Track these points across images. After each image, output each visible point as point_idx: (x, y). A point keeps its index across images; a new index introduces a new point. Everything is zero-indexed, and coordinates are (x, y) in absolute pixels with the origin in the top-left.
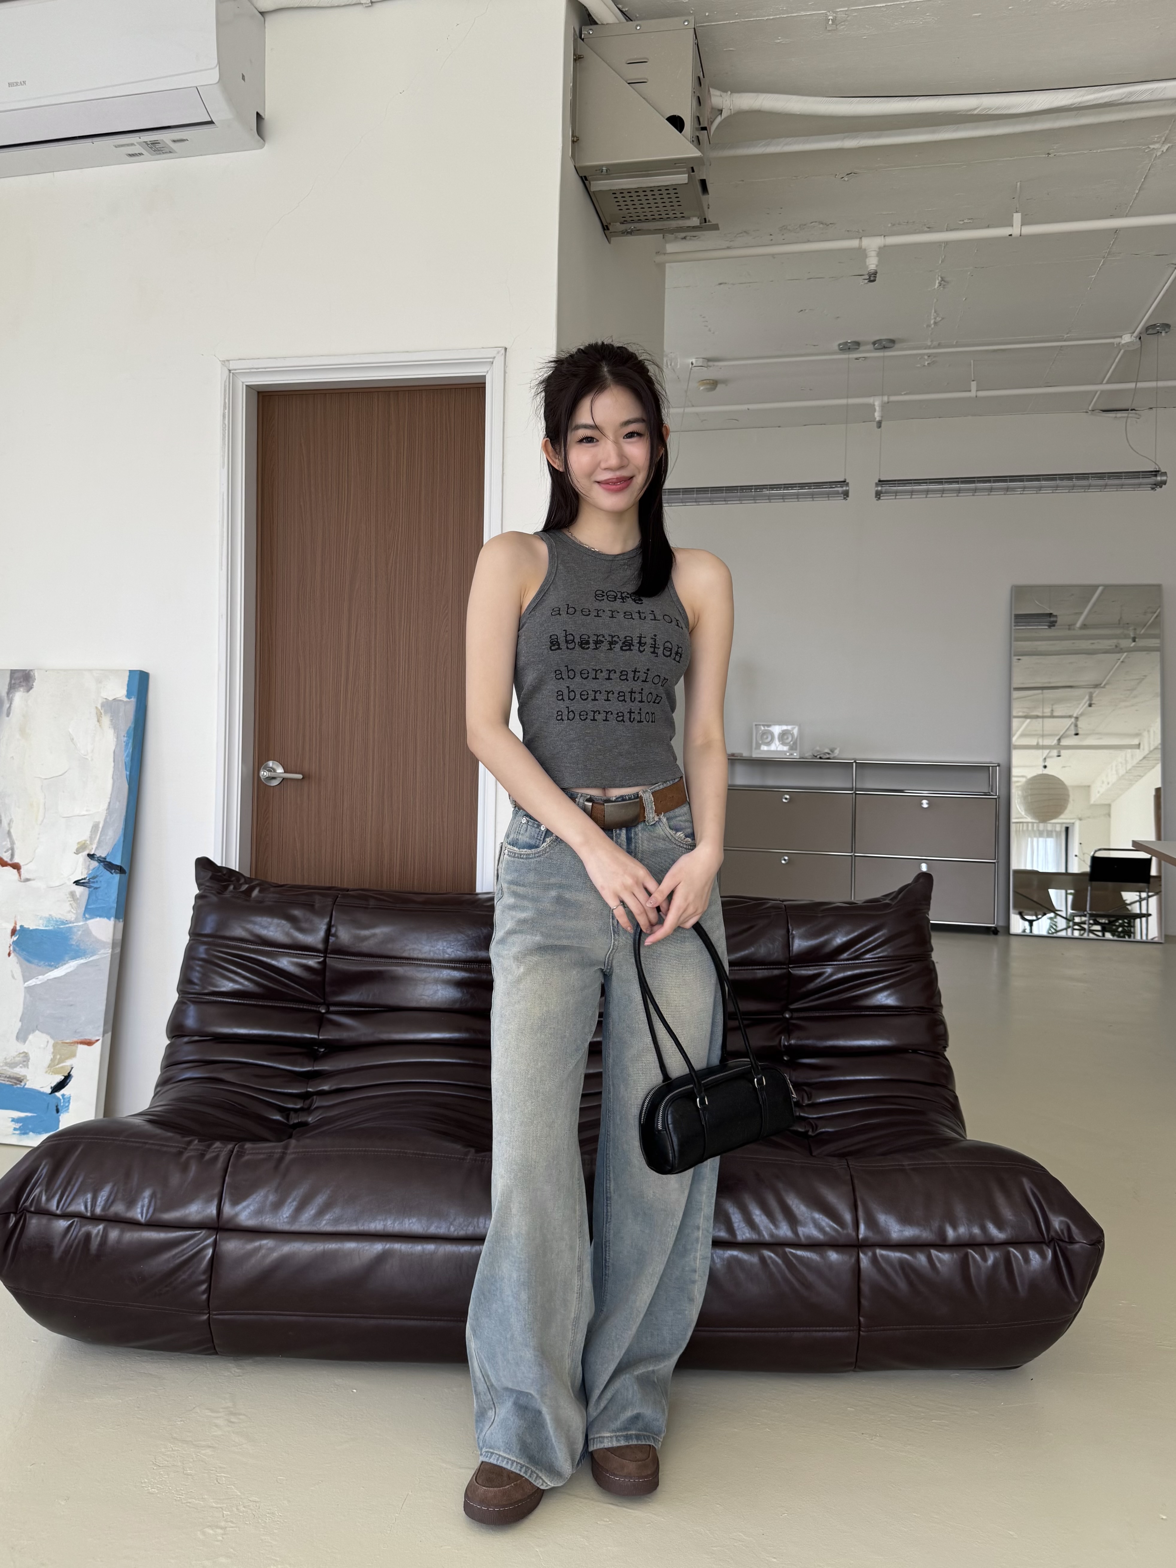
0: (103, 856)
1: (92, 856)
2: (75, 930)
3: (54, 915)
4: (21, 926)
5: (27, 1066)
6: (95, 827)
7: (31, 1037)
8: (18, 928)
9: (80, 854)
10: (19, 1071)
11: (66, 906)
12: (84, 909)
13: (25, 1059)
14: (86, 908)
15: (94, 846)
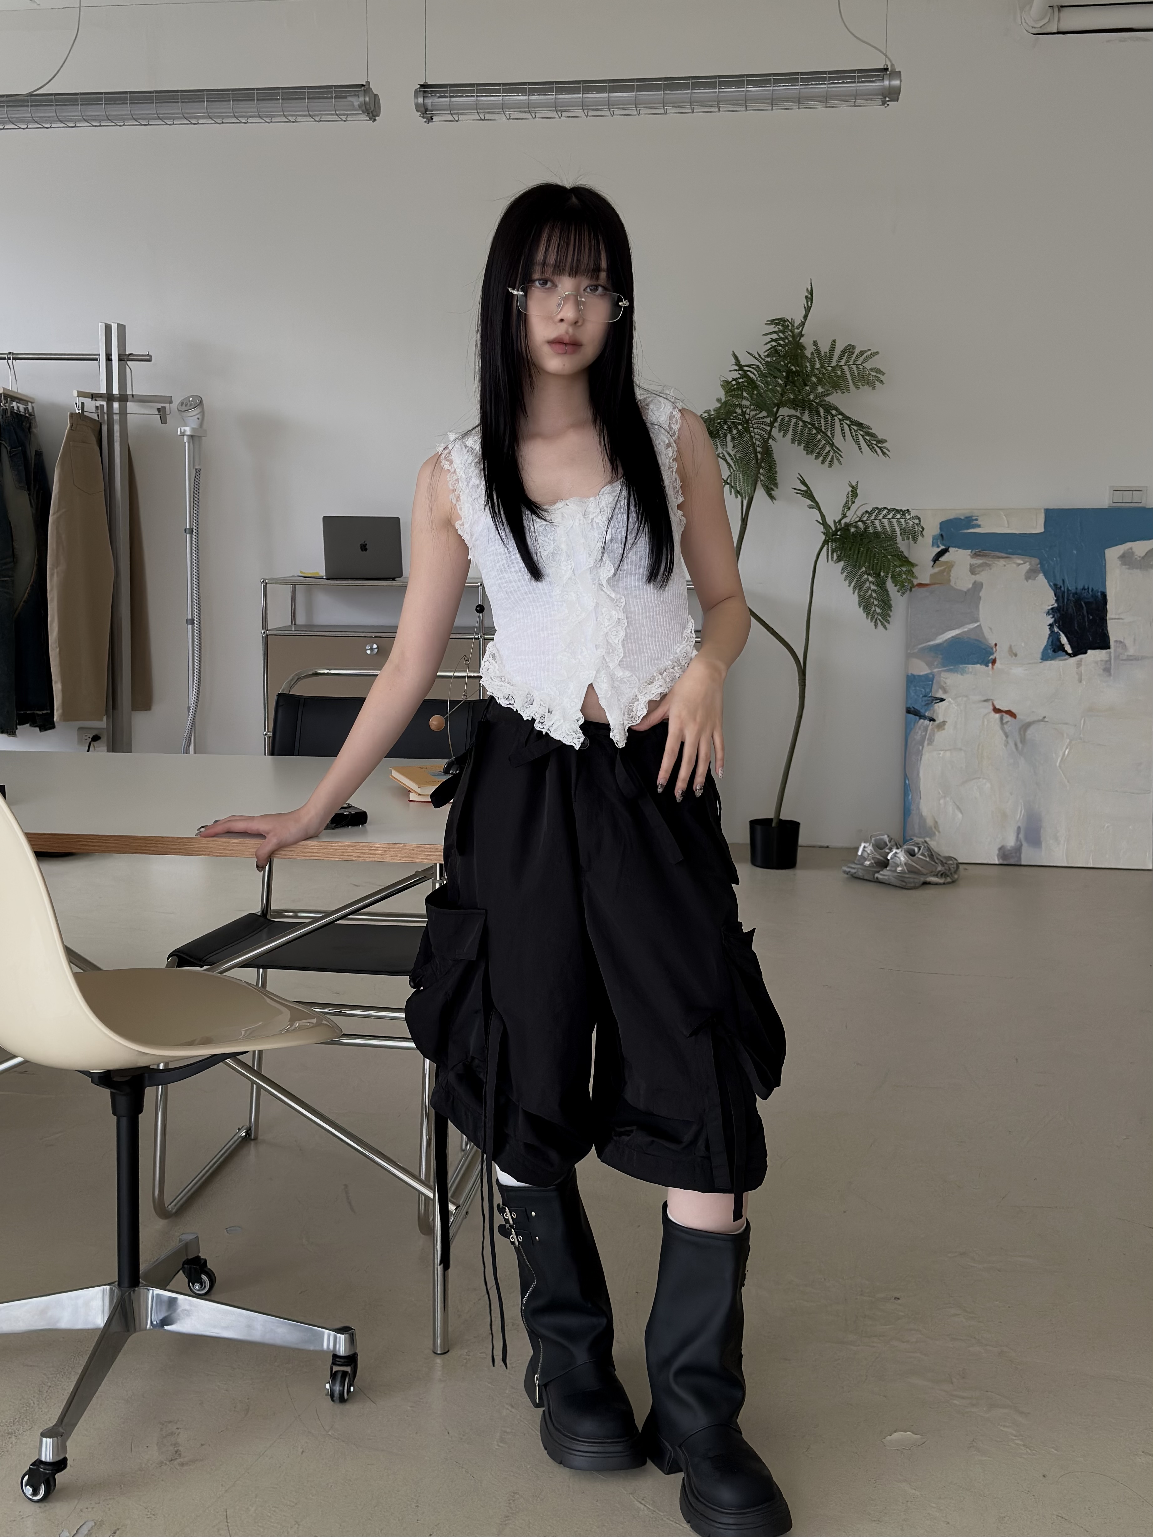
0: (922, 720)
1: (932, 720)
2: (940, 665)
3: (959, 676)
4: (987, 666)
5: (971, 565)
6: (931, 742)
7: (970, 586)
8: (990, 665)
9: (942, 720)
10: (978, 561)
11: (948, 682)
12: (934, 682)
13: (973, 570)
14: (932, 682)
15: (930, 727)
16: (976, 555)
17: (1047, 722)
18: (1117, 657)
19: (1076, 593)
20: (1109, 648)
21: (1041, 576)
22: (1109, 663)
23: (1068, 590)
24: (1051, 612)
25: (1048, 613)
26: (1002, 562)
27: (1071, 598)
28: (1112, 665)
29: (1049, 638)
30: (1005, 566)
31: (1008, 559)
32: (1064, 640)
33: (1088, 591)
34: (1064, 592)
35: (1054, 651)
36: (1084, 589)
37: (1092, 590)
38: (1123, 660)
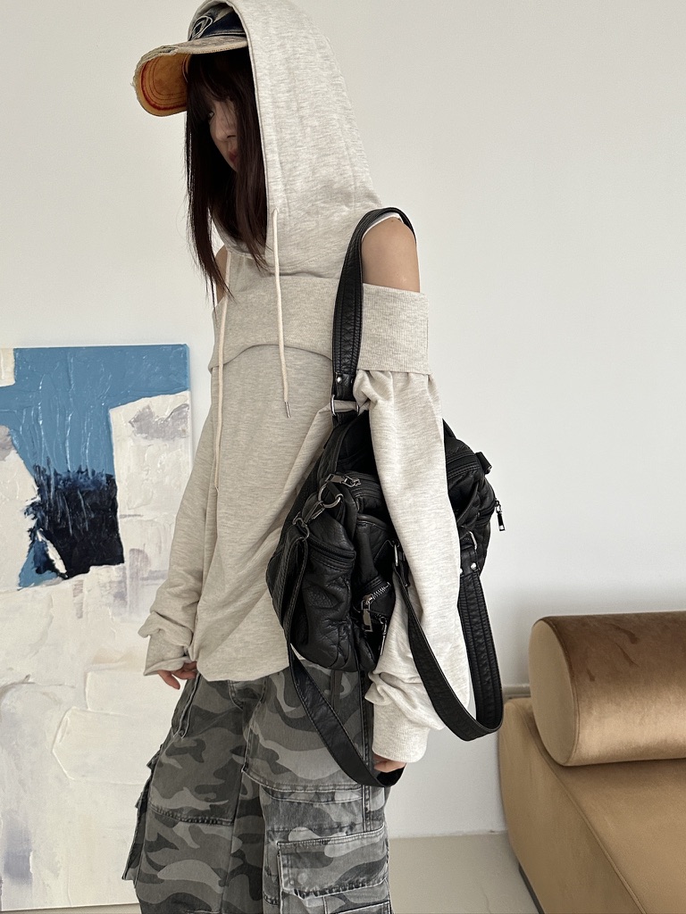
17: (33, 683)
18: (135, 576)
19: (69, 479)
20: (123, 562)
21: (13, 456)
22: (123, 585)
23: (56, 474)
24: (31, 509)
25: (27, 512)
28: (128, 587)
29: (29, 552)
32: (53, 553)
33: (87, 474)
34: (48, 479)
35: (38, 571)
36: (80, 471)
37: (93, 472)
38: (143, 579)
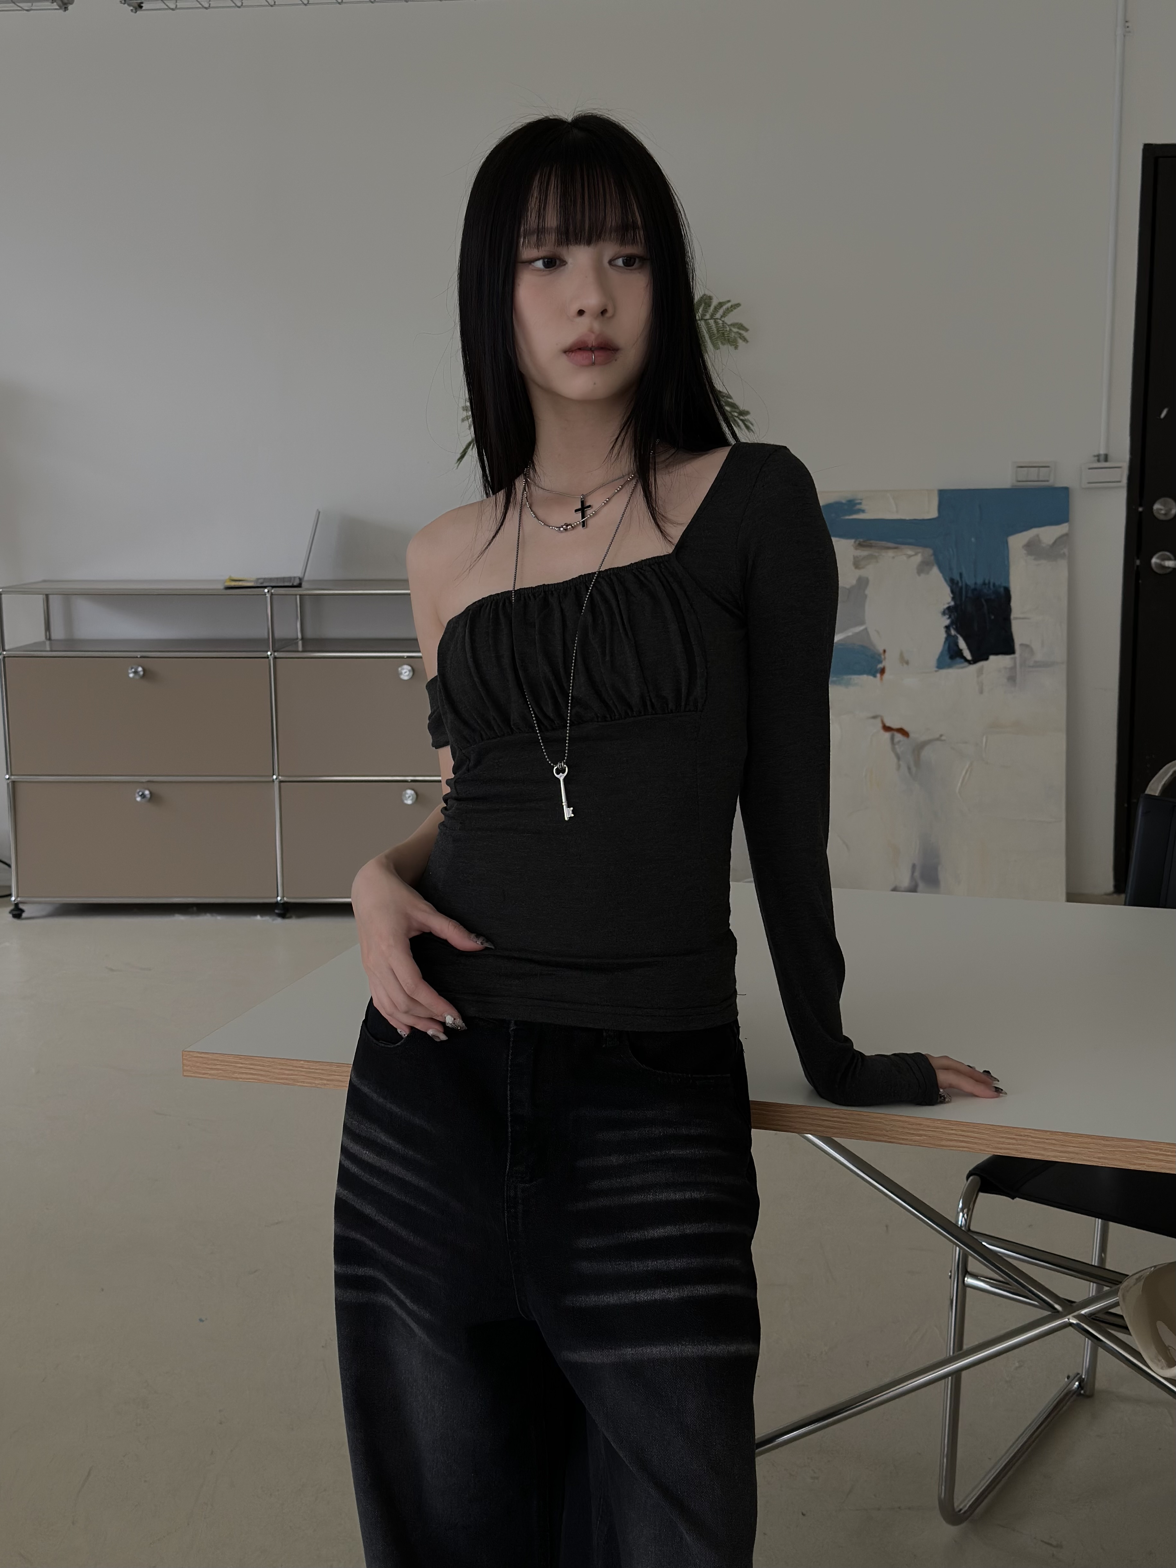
4: (875, 676)
5: (855, 558)
7: (854, 582)
8: (878, 675)
10: (862, 553)
13: (857, 564)
16: (860, 545)
17: (944, 740)
18: (1024, 663)
19: (975, 590)
20: (1013, 652)
21: (935, 570)
22: (1014, 670)
23: (967, 585)
24: (947, 612)
25: (944, 613)
26: (891, 553)
27: (970, 594)
28: (1017, 672)
29: (945, 642)
30: (893, 558)
31: (895, 550)
32: (962, 644)
33: (989, 587)
34: (961, 588)
35: (952, 657)
36: (984, 584)
37: (994, 585)
38: (1030, 667)
